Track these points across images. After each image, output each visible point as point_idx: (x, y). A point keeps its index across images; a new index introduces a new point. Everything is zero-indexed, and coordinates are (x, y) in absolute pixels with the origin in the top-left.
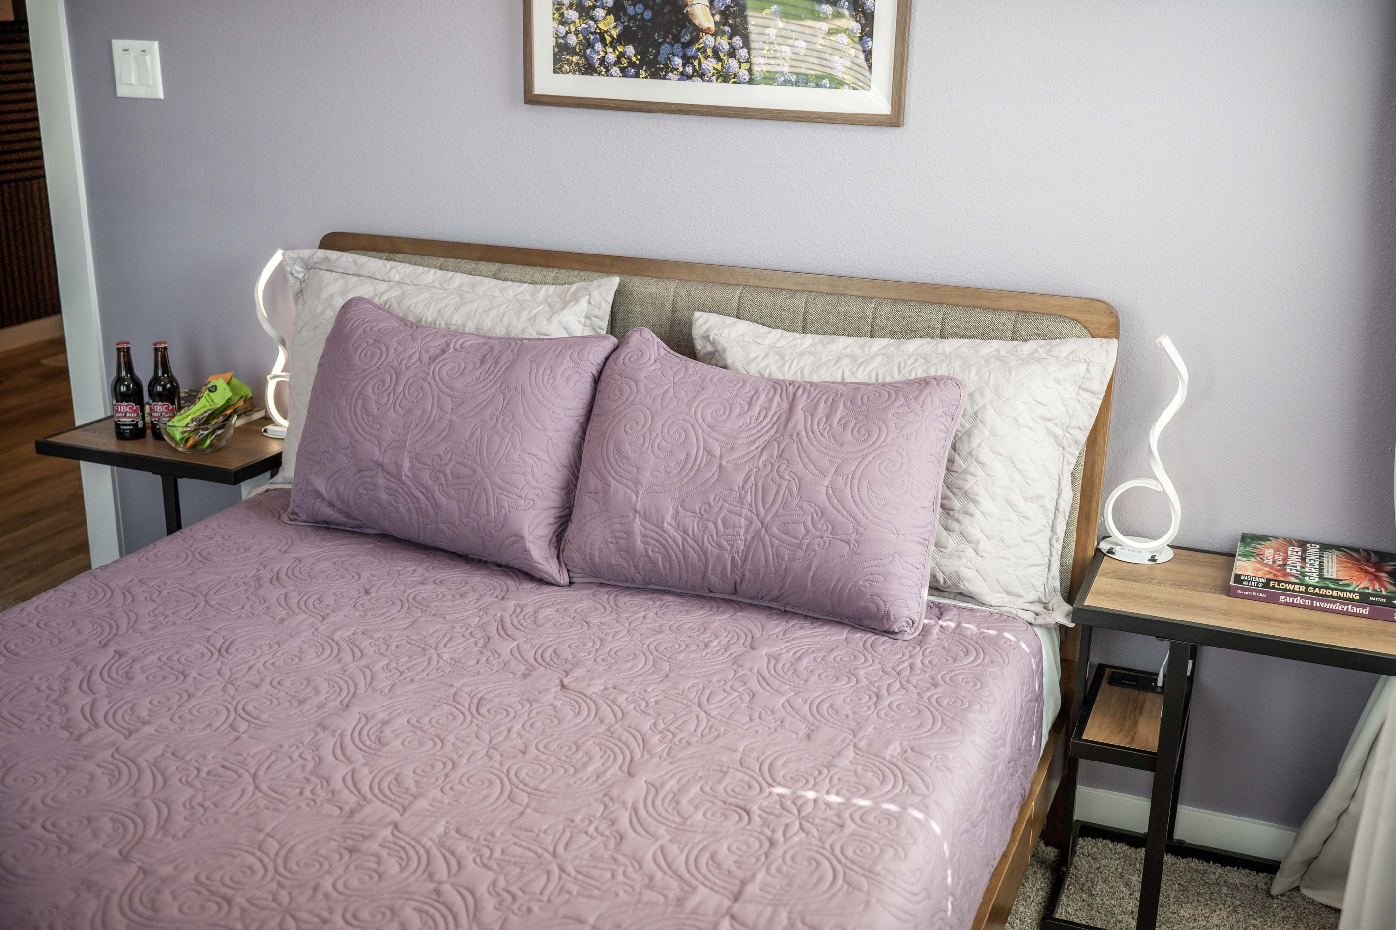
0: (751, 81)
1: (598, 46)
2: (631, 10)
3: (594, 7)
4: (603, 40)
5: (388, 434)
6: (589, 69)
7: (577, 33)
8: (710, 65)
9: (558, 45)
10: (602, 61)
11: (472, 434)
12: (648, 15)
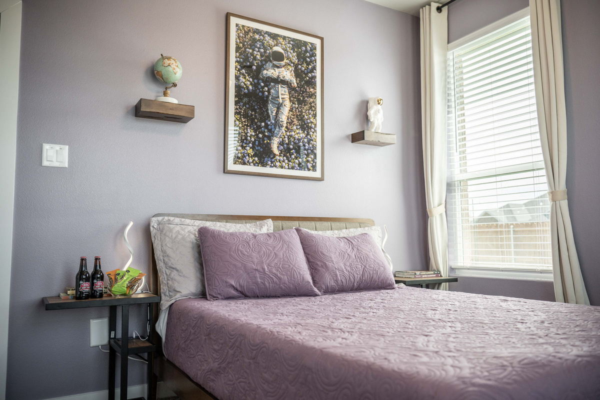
0: (289, 168)
1: (247, 157)
2: (257, 148)
3: (246, 146)
4: (249, 156)
5: (256, 260)
6: (244, 164)
7: (241, 153)
8: (278, 164)
9: (235, 156)
10: (248, 161)
11: (283, 255)
12: (261, 150)
